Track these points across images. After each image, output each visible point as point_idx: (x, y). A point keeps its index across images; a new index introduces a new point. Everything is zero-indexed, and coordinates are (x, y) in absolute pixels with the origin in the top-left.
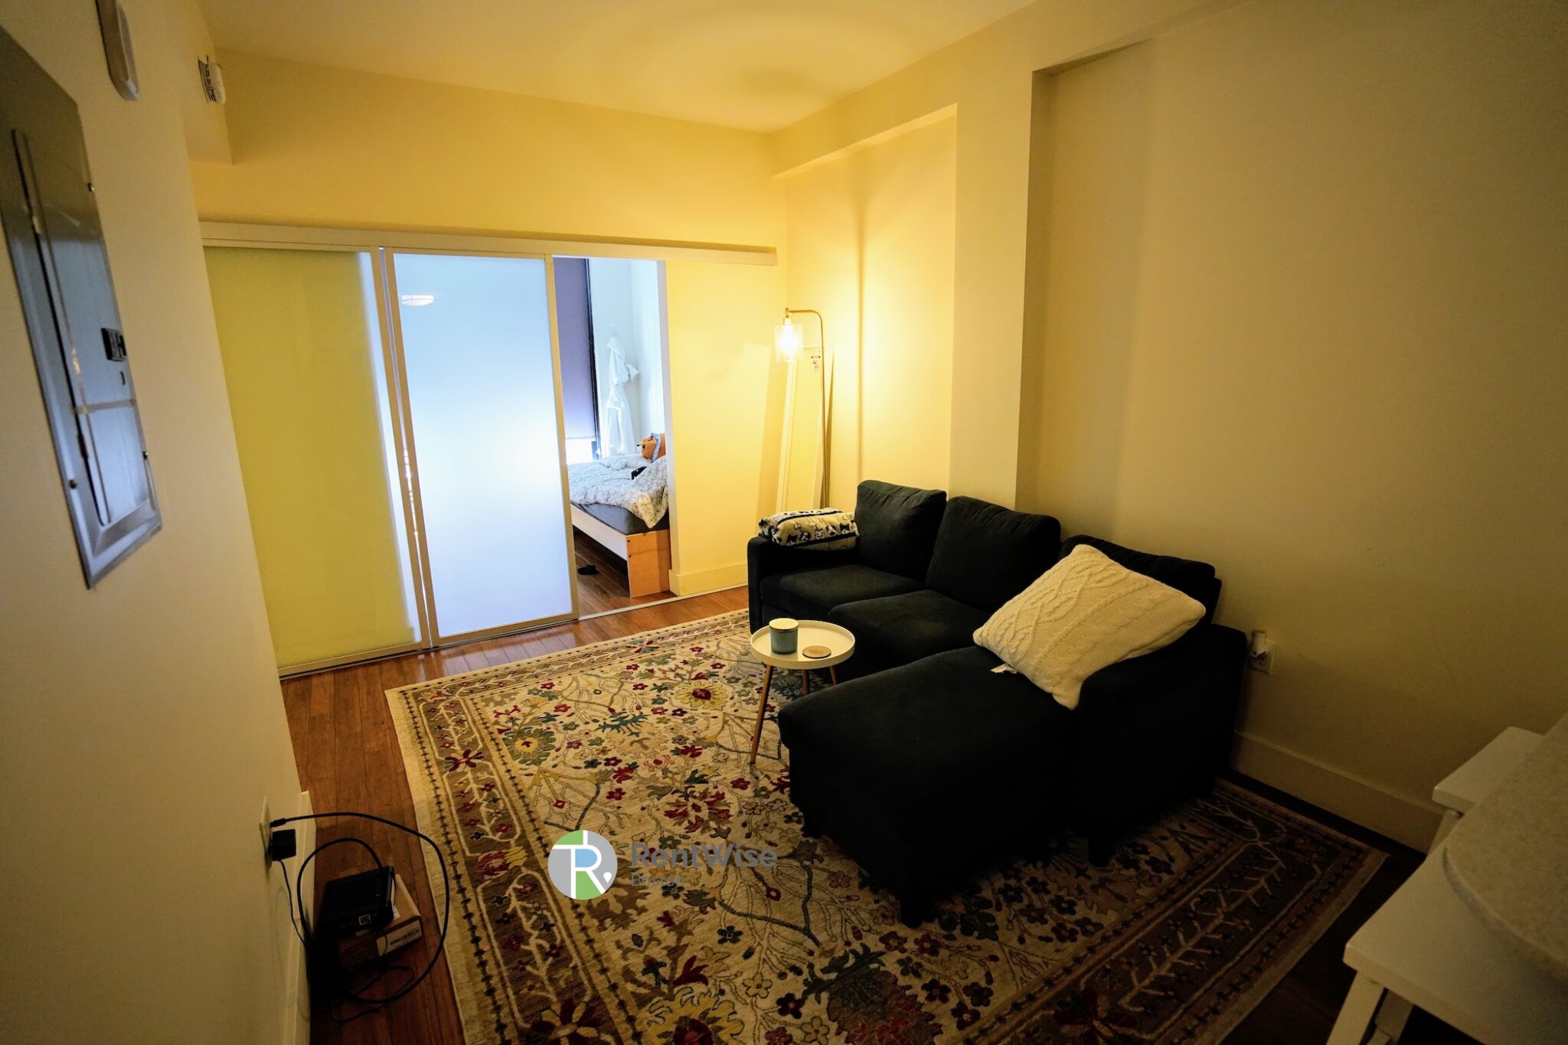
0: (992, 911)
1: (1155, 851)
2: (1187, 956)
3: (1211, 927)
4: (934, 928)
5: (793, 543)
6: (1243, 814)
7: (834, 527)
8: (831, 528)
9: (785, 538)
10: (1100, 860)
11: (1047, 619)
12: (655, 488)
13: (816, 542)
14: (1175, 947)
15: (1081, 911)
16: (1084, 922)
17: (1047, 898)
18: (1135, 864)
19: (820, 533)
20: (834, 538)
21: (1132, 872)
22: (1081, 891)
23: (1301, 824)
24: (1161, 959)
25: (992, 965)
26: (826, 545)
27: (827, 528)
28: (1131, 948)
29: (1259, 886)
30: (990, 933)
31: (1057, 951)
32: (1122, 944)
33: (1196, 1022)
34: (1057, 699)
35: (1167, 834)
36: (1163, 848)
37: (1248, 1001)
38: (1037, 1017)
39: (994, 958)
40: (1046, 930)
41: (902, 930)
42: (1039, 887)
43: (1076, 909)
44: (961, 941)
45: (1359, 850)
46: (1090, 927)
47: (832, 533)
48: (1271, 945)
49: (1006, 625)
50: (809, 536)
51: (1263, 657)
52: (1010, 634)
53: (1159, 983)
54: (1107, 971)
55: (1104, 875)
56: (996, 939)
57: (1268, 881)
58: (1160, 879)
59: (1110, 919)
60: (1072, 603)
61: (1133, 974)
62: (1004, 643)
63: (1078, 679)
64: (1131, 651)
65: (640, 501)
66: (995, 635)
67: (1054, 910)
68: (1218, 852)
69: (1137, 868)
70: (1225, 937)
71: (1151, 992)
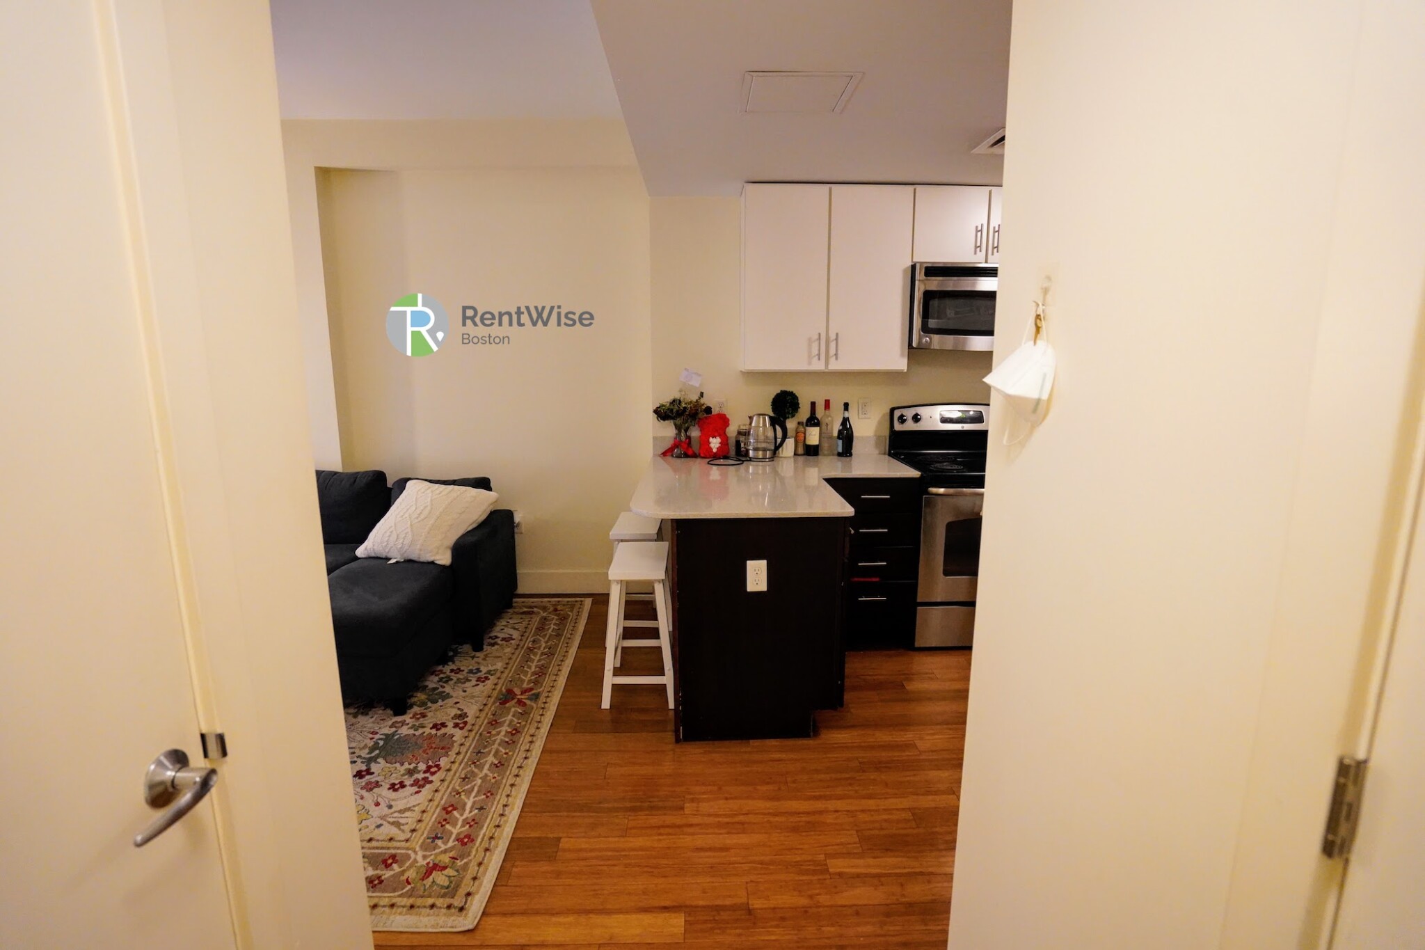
0: (441, 690)
1: (501, 635)
2: (539, 661)
3: (542, 649)
4: (416, 709)
6: (531, 607)
10: (478, 647)
11: (417, 521)
14: (532, 661)
15: (484, 669)
16: (489, 672)
17: (464, 673)
18: (496, 644)
21: (496, 647)
22: (478, 663)
23: (555, 601)
24: (530, 667)
25: (458, 705)
28: (515, 669)
29: (552, 628)
30: (448, 696)
31: (484, 686)
32: (511, 671)
33: (555, 677)
34: (437, 562)
35: (503, 627)
36: (505, 633)
37: (569, 662)
38: (493, 708)
39: (457, 703)
40: (474, 682)
41: (399, 719)
42: (459, 671)
43: (481, 669)
44: (434, 706)
45: (581, 601)
46: (492, 672)
48: (567, 643)
49: (388, 534)
51: (518, 524)
52: (394, 536)
53: (534, 673)
54: (511, 681)
55: (485, 653)
56: (452, 697)
57: (554, 625)
58: (511, 644)
59: (499, 665)
60: (429, 508)
61: (522, 676)
62: (391, 544)
63: (447, 547)
64: (470, 525)
66: (382, 542)
67: (471, 675)
68: (529, 624)
69: (498, 644)
70: (549, 649)
71: (533, 677)
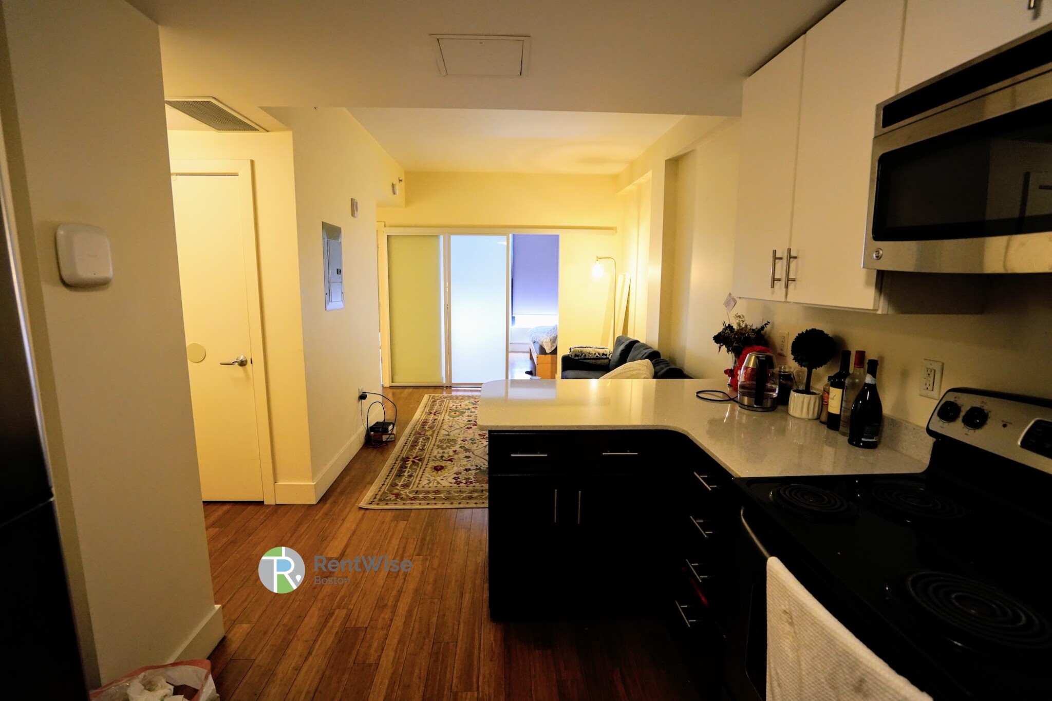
5: (577, 358)
7: (599, 354)
8: (597, 354)
9: (573, 355)
12: (553, 335)
13: (588, 359)
19: (590, 355)
20: (597, 358)
26: (594, 361)
27: (595, 354)
47: (597, 356)
50: (585, 356)
65: (545, 340)
